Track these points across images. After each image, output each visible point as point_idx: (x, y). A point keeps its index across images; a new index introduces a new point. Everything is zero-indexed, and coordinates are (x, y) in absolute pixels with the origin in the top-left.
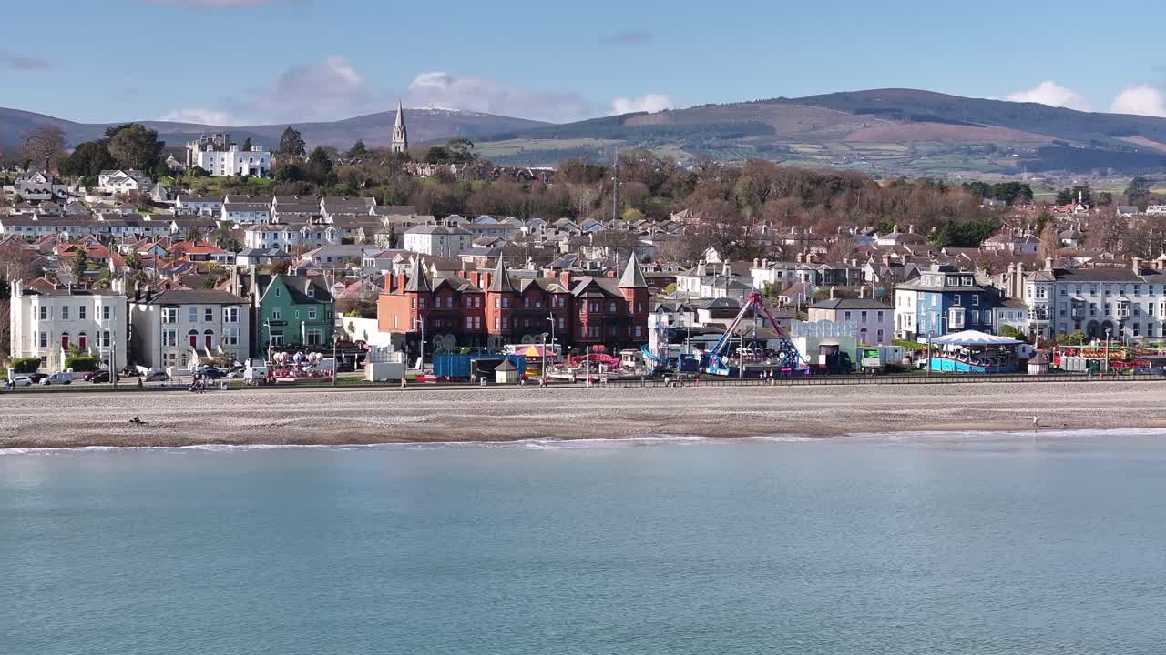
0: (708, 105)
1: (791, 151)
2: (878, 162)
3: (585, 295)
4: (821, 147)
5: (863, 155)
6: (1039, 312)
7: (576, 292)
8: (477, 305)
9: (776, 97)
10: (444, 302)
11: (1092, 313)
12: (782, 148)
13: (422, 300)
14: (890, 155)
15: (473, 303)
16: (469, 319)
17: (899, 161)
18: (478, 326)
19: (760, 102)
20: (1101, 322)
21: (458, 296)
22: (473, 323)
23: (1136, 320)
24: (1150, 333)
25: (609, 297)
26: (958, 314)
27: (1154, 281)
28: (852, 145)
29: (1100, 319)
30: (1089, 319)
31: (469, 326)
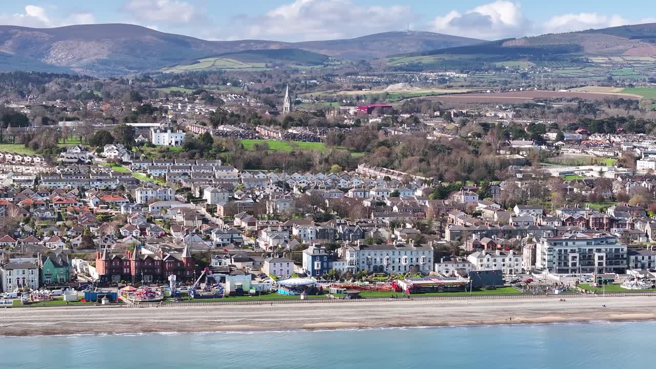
0: (549, 34)
1: (590, 61)
2: (637, 68)
3: (167, 261)
4: (607, 59)
5: (630, 64)
6: (351, 263)
7: (164, 259)
8: (128, 264)
9: (588, 29)
10: (116, 263)
11: (375, 262)
12: (585, 60)
13: (106, 263)
14: (645, 64)
15: (126, 263)
16: (125, 269)
17: (649, 67)
18: (128, 272)
19: (578, 32)
20: (379, 265)
21: (121, 261)
22: (127, 270)
23: (393, 265)
24: (399, 269)
25: (177, 261)
26: (318, 264)
27: (402, 250)
28: (624, 57)
29: (378, 264)
30: (373, 264)
31: (125, 272)
